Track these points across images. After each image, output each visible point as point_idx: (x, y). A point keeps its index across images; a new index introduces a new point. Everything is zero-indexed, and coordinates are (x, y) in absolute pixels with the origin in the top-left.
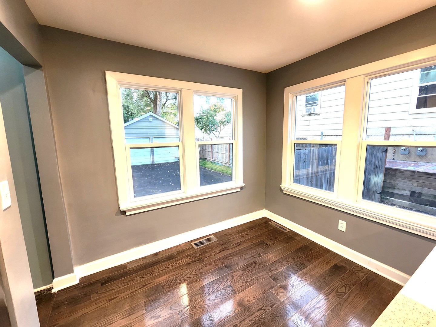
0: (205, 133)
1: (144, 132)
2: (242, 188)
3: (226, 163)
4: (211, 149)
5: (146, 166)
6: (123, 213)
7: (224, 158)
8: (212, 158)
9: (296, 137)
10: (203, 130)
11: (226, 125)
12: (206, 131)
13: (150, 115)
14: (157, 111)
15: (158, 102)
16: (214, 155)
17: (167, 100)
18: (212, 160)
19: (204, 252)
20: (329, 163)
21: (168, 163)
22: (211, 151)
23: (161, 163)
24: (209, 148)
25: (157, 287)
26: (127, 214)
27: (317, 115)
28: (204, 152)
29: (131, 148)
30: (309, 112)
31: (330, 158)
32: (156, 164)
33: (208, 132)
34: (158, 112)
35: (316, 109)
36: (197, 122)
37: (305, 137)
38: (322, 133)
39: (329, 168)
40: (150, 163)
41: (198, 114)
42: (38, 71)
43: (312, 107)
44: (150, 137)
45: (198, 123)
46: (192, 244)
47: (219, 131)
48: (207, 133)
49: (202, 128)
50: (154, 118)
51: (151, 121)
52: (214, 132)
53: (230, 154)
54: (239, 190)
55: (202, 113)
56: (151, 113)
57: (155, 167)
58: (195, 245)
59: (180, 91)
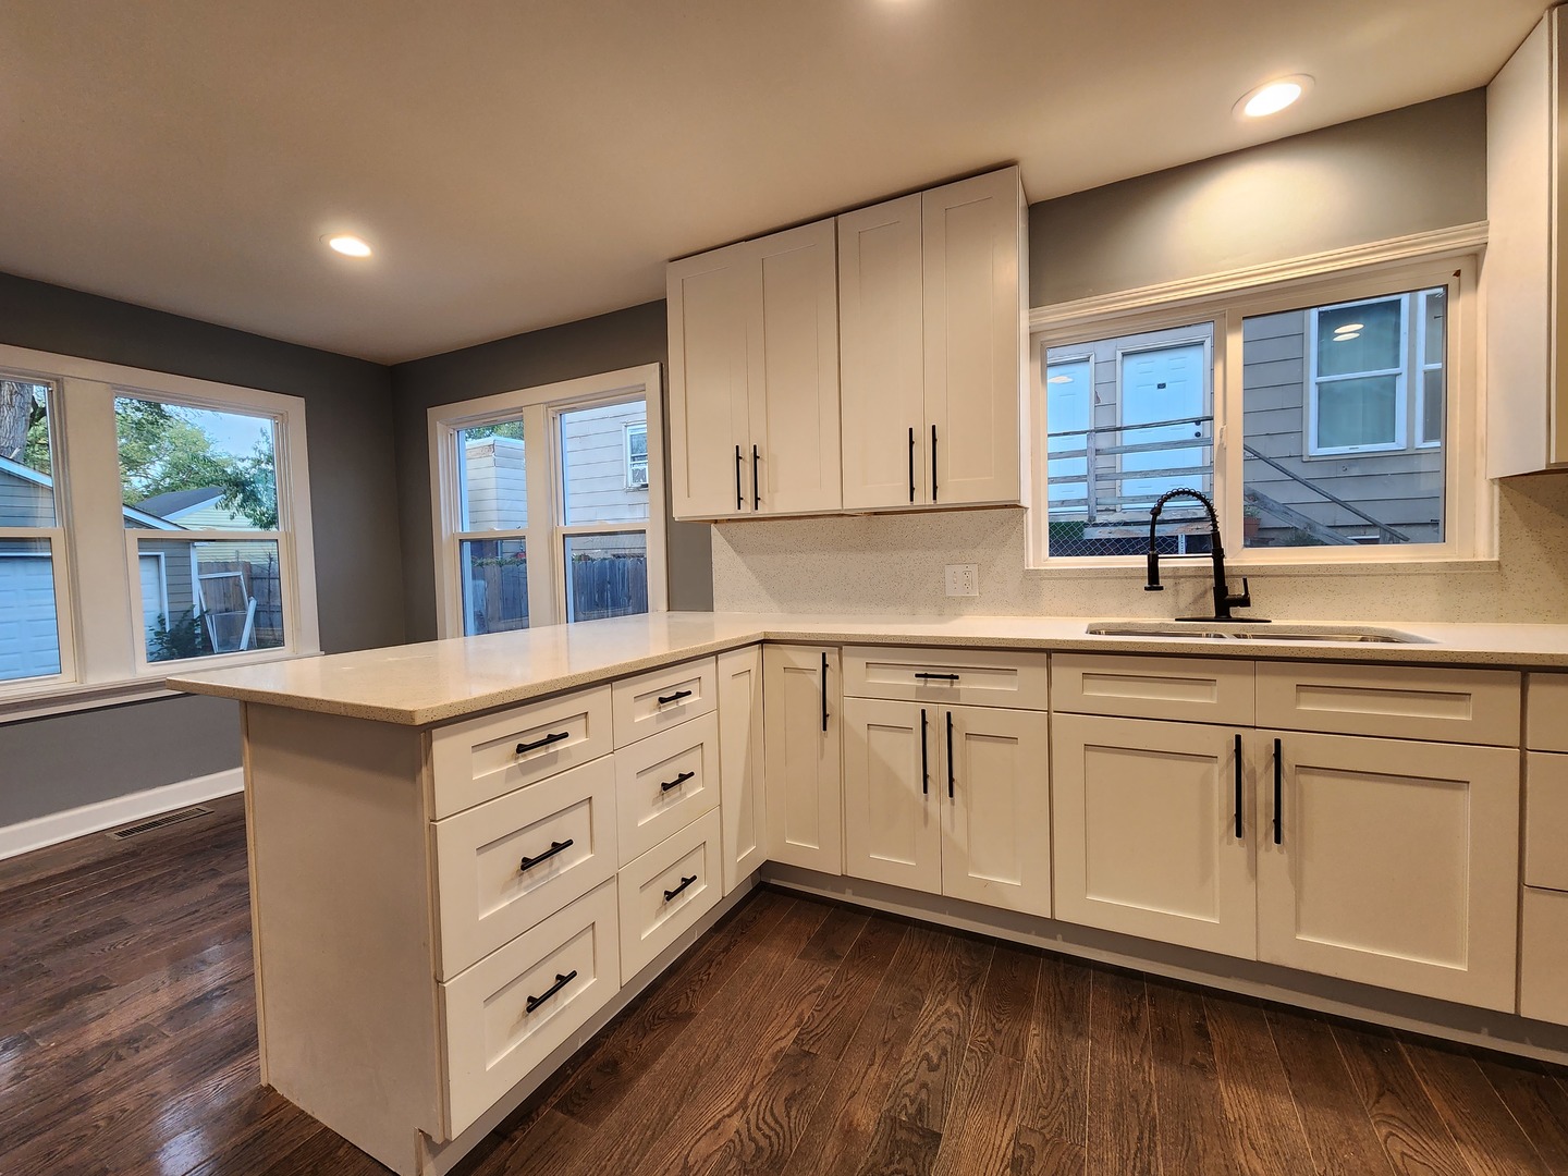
46: (111, 834)
58: (120, 834)
59: (56, 384)
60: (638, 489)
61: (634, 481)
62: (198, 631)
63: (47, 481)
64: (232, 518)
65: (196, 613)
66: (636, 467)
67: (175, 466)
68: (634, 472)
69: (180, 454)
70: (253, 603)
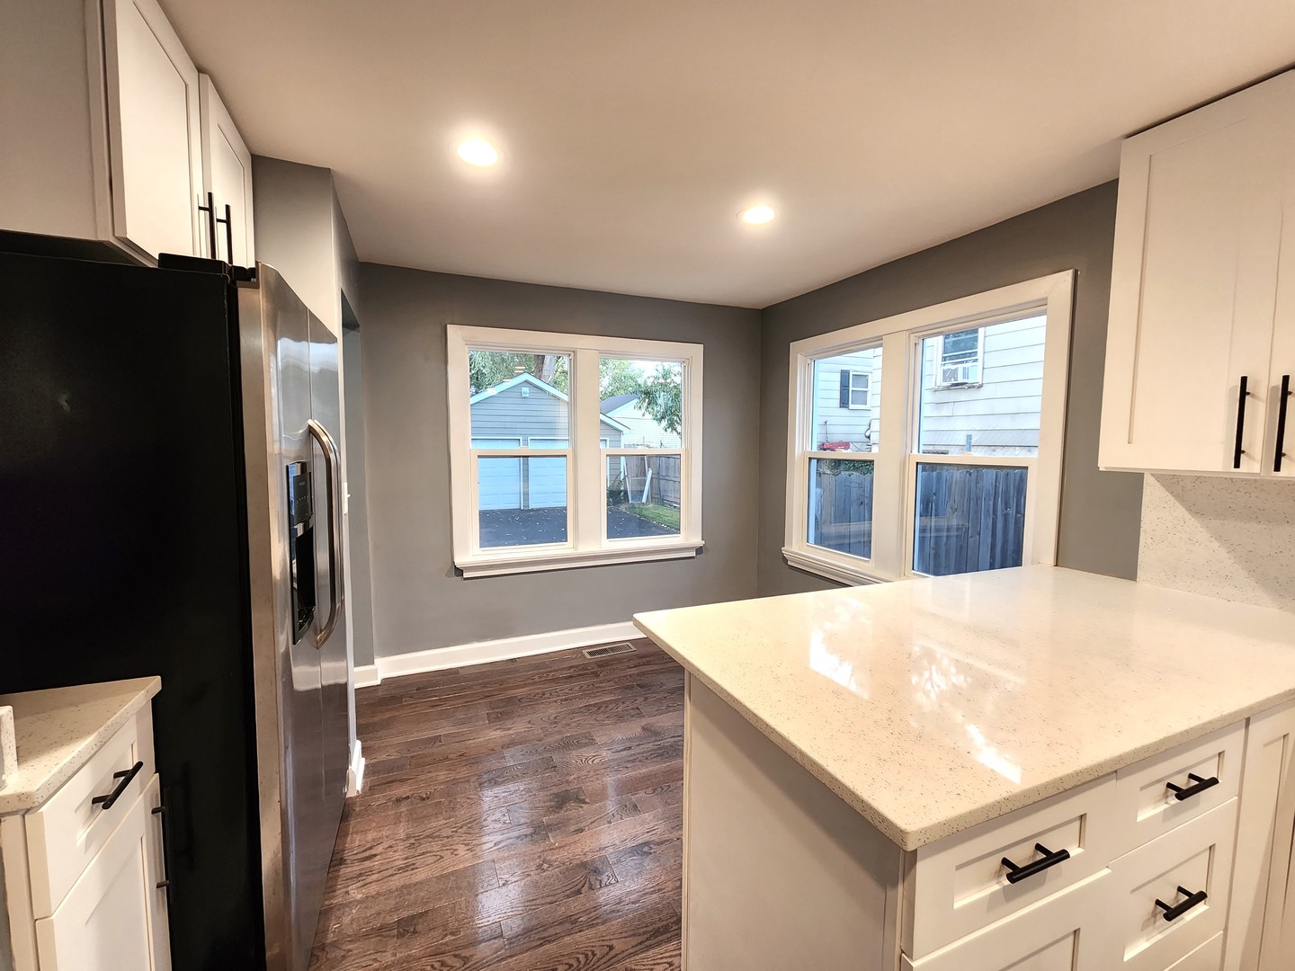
0: (669, 430)
1: (508, 425)
2: (699, 550)
5: (507, 512)
6: (459, 572)
9: (922, 448)
10: (664, 423)
12: (671, 425)
13: (524, 380)
14: (545, 367)
19: (602, 664)
20: (933, 511)
23: (545, 509)
24: (675, 472)
25: (510, 700)
26: (466, 575)
27: (974, 387)
28: (662, 482)
29: (479, 457)
30: (953, 379)
31: (934, 497)
32: (532, 510)
34: (545, 373)
35: (972, 371)
36: (647, 400)
37: (943, 449)
38: (969, 437)
39: (933, 524)
40: (517, 505)
41: (652, 379)
42: (352, 332)
43: (960, 367)
44: (521, 438)
45: (649, 404)
46: (585, 652)
48: (675, 430)
49: (663, 418)
50: (535, 390)
51: (528, 396)
54: (693, 554)
55: (660, 375)
56: (526, 377)
57: (531, 516)
58: (590, 653)
59: (573, 353)
60: (948, 388)
61: (945, 380)
62: (622, 488)
63: (566, 398)
64: (644, 415)
65: (622, 477)
66: (946, 367)
67: (614, 379)
68: (944, 372)
69: (616, 371)
70: (650, 471)
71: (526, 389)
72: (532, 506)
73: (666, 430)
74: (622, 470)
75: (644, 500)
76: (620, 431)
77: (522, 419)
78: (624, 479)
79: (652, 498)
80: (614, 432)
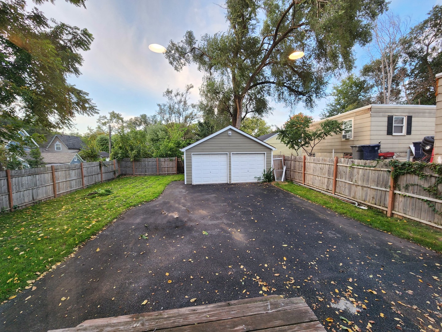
1: (222, 148)
3: (328, 191)
4: (303, 170)
5: (222, 185)
7: (326, 184)
8: (304, 182)
10: (289, 145)
11: (323, 139)
12: (292, 147)
14: (237, 124)
15: (238, 115)
16: (308, 177)
17: (247, 113)
18: (305, 184)
21: (247, 183)
22: (303, 172)
23: (239, 184)
24: (299, 168)
28: (291, 172)
32: (232, 184)
33: (296, 147)
34: (237, 126)
36: (282, 135)
40: (226, 182)
44: (228, 153)
45: (283, 137)
47: (313, 145)
48: (294, 147)
49: (289, 143)
50: (234, 132)
51: (231, 135)
52: (303, 147)
53: (337, 179)
56: (230, 127)
57: (232, 188)
62: (272, 175)
64: (281, 142)
70: (285, 167)
71: (230, 132)
72: (233, 182)
73: (290, 148)
74: (272, 166)
75: (282, 180)
76: (271, 149)
77: (228, 145)
78: (273, 170)
79: (286, 179)
80: (267, 150)
